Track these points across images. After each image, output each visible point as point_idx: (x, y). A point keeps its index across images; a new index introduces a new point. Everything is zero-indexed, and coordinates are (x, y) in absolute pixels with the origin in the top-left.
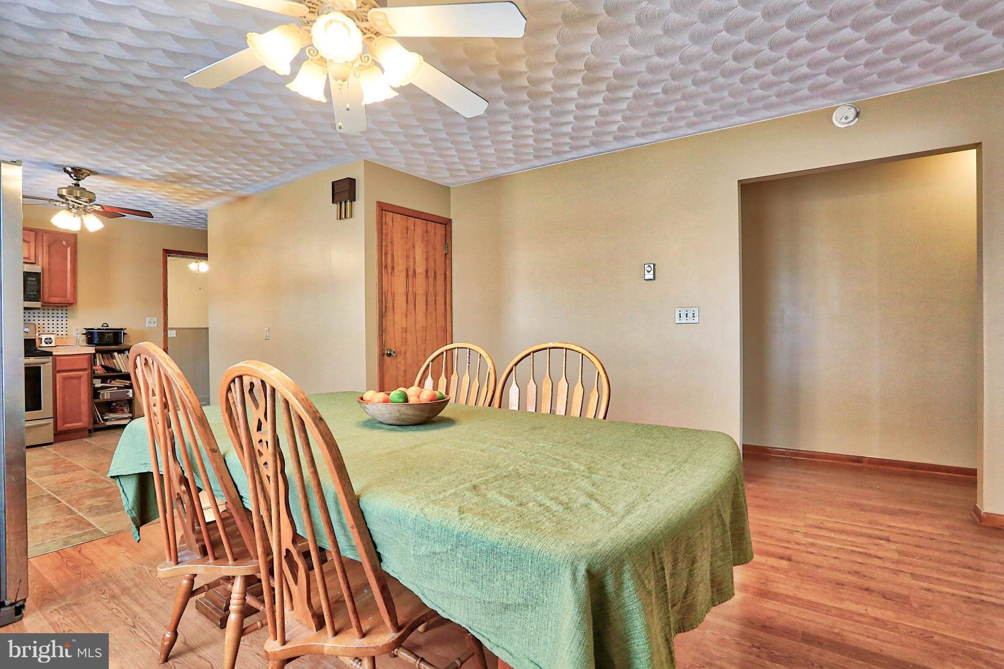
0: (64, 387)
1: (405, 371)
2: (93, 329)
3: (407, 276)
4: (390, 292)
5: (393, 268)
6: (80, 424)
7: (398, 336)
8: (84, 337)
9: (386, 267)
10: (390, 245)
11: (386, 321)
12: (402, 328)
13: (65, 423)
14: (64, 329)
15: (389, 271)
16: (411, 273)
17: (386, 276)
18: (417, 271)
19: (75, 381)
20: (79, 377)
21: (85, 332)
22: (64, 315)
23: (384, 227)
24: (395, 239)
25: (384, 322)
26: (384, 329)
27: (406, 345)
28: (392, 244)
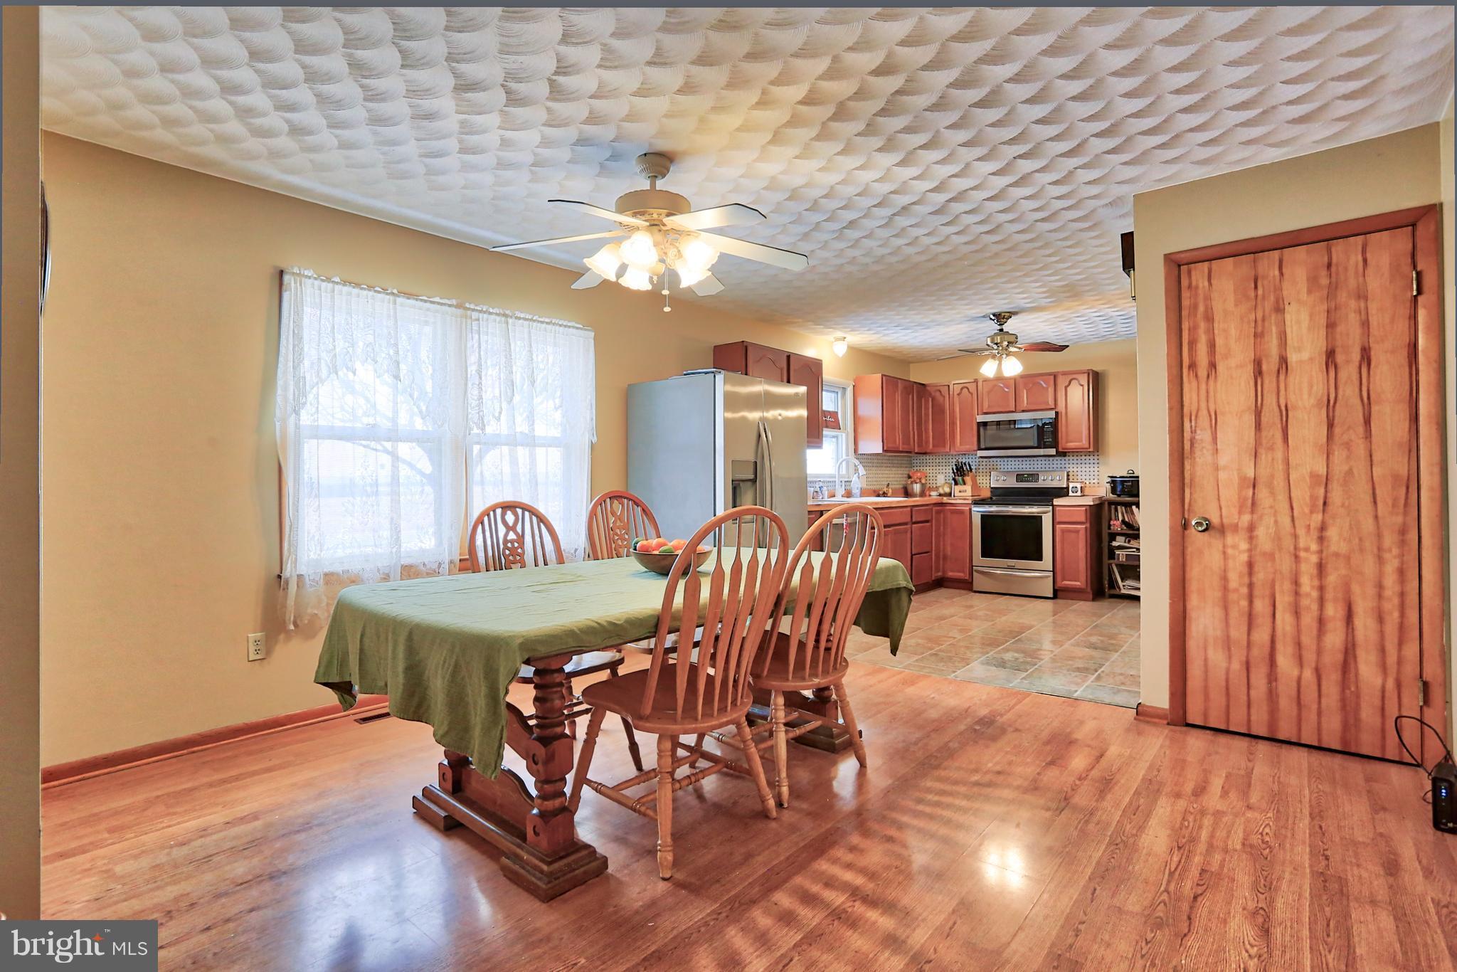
0: (1063, 541)
1: (1250, 565)
2: (1116, 477)
3: (1258, 372)
4: (1204, 412)
5: (1213, 365)
6: (1078, 583)
7: (1230, 494)
8: (1108, 486)
9: (1193, 366)
10: (1202, 325)
11: (1193, 465)
12: (1243, 479)
13: (1064, 579)
14: (1096, 477)
15: (1202, 372)
16: (1270, 366)
17: (1194, 384)
18: (1293, 358)
19: (1073, 535)
20: (1077, 531)
21: (1109, 480)
22: (1096, 461)
23: (1186, 294)
24: (1218, 307)
25: (1187, 466)
26: (1187, 481)
27: (1252, 512)
28: (1209, 318)
